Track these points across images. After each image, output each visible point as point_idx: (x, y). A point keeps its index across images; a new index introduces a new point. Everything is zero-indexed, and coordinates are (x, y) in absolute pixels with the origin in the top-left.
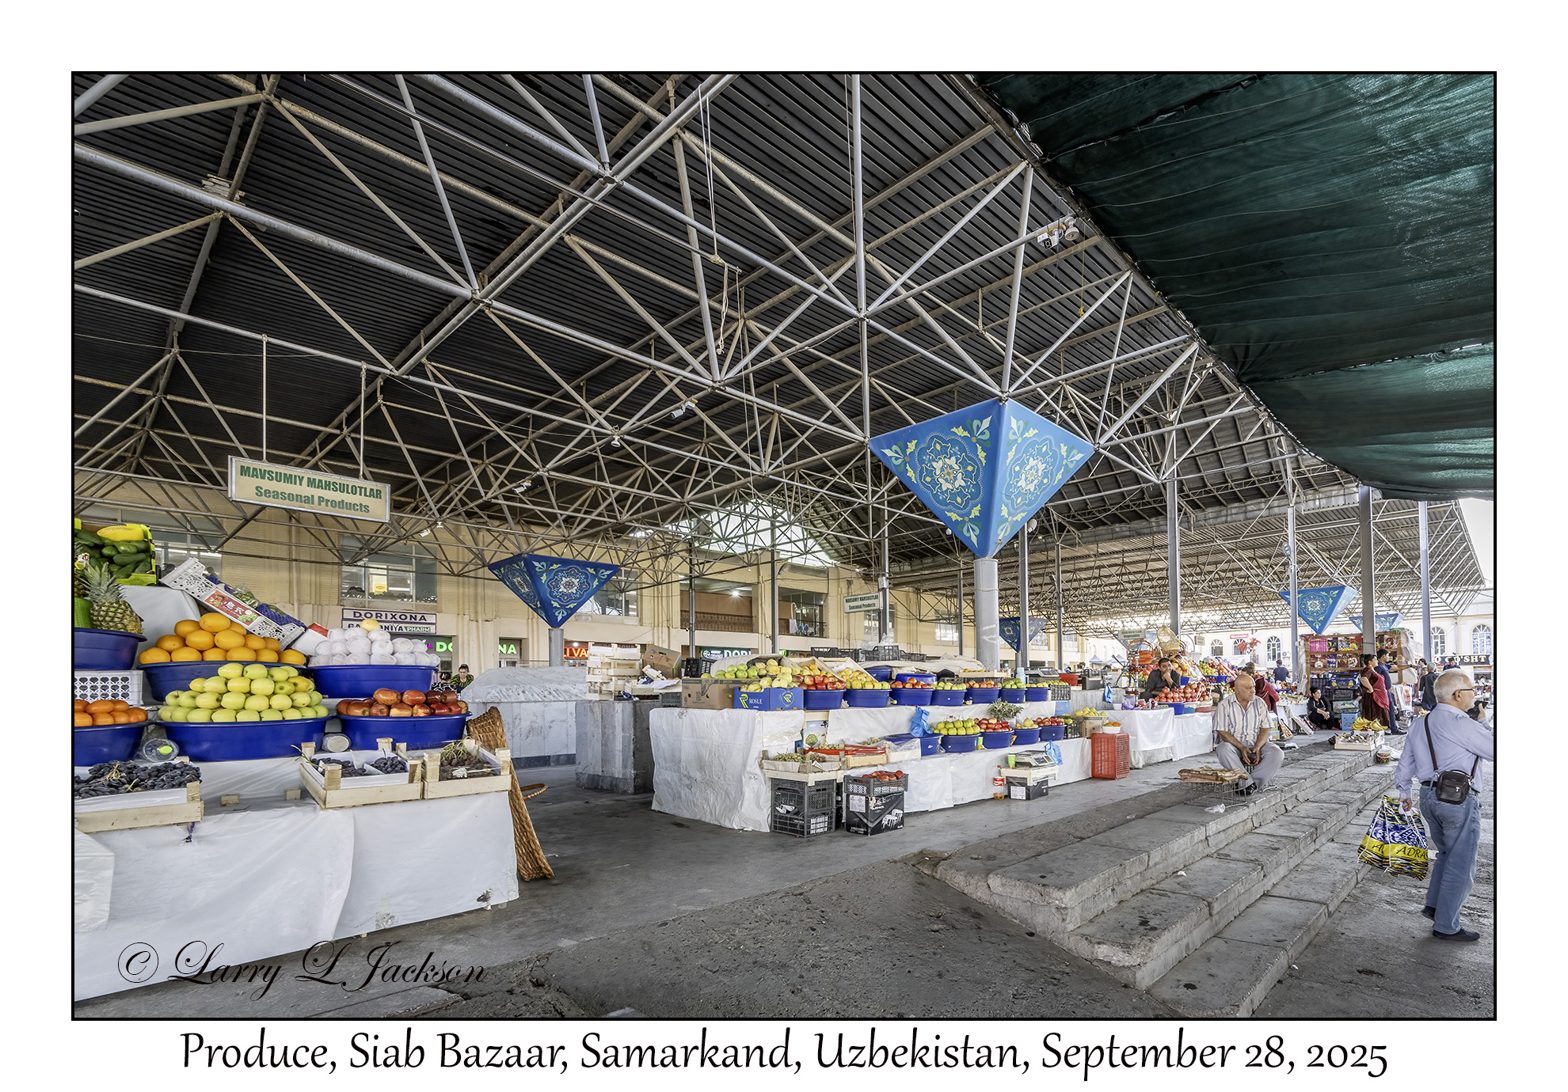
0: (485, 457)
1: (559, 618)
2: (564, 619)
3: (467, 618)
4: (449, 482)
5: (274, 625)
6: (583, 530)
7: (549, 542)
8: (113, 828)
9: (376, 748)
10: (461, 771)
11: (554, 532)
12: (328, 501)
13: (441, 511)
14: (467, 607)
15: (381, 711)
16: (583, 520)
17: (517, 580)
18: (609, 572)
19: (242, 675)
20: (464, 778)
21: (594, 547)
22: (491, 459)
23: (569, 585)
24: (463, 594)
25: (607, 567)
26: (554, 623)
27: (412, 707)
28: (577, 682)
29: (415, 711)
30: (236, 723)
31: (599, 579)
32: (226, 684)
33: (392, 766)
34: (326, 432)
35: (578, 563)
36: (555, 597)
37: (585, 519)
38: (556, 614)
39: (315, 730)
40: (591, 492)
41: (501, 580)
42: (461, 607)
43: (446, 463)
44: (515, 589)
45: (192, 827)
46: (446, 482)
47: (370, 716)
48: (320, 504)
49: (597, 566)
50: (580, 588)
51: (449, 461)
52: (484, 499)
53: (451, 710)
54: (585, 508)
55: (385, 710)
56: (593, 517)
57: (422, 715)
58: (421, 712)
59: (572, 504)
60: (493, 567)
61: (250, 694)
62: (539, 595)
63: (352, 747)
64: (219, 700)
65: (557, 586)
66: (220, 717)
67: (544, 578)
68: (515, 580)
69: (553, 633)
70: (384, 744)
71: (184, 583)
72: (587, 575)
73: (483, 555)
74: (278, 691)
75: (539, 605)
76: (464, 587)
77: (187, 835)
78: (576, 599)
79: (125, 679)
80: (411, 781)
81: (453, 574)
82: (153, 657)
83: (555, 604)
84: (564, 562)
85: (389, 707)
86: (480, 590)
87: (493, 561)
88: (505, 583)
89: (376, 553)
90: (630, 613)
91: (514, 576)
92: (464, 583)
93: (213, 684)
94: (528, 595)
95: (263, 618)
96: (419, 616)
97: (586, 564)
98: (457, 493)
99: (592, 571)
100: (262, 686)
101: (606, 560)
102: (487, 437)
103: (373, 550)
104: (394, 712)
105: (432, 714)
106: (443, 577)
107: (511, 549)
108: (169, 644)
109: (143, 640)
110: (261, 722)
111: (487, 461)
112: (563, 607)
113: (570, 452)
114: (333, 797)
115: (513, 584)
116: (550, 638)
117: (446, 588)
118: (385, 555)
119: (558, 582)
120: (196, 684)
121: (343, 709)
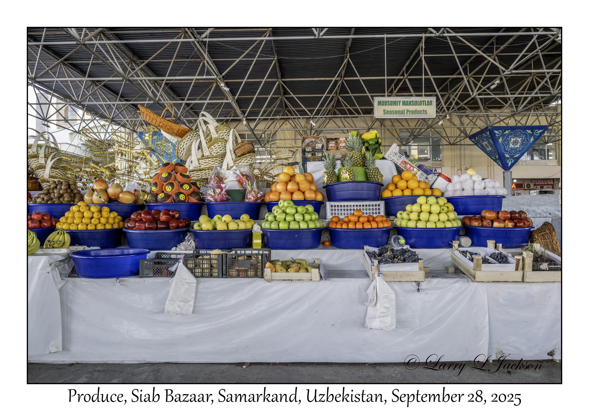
0: (468, 73)
1: (510, 164)
2: (512, 165)
3: (456, 168)
4: (449, 92)
5: (425, 175)
6: (525, 106)
7: (502, 118)
8: (394, 280)
9: (486, 246)
10: (544, 266)
11: (506, 111)
12: (410, 111)
13: (448, 109)
14: (456, 163)
15: (488, 223)
16: (526, 98)
17: (485, 143)
18: (540, 131)
19: (427, 203)
20: (546, 270)
21: (529, 116)
22: (472, 73)
23: (516, 143)
24: (454, 155)
25: (539, 127)
26: (506, 168)
27: (505, 221)
28: (540, 205)
29: (506, 224)
30: (426, 228)
31: (534, 136)
32: (421, 207)
33: (502, 259)
34: (397, 79)
35: (520, 128)
36: (507, 151)
37: (527, 97)
38: (508, 162)
39: (455, 233)
40: (529, 80)
41: (476, 144)
42: (453, 163)
43: (448, 82)
44: (483, 149)
45: (418, 283)
46: (448, 92)
47: (482, 226)
48: (407, 114)
49: (532, 128)
50: (522, 144)
51: (449, 80)
52: (472, 97)
53: (524, 224)
54: (526, 91)
55: (490, 223)
56: (533, 95)
57: (511, 226)
58: (510, 225)
59: (517, 91)
60: (471, 137)
61: (430, 213)
62: (498, 151)
63: (473, 245)
64: (419, 216)
65: (508, 144)
66: (421, 225)
67: (500, 140)
68: (484, 143)
69: (505, 174)
70: (491, 243)
71: (392, 157)
72: (526, 134)
73: (466, 131)
74: (442, 211)
75: (497, 157)
76: (454, 151)
77: (418, 288)
78: (520, 151)
79: (379, 205)
80: (517, 269)
81: (450, 144)
82: (387, 194)
83: (507, 156)
84: (512, 128)
85: (492, 221)
86: (462, 152)
87: (471, 134)
88: (478, 146)
89: (417, 137)
90: (550, 158)
91: (483, 141)
92: (454, 149)
93: (416, 207)
94: (491, 151)
95: (420, 172)
96: (434, 169)
97: (525, 128)
98: (454, 98)
99: (529, 132)
100: (435, 209)
101: (537, 124)
102: (469, 61)
103: (415, 136)
104: (496, 224)
105: (515, 226)
106: (445, 146)
107: (481, 124)
108: (392, 187)
109: (382, 185)
110: (436, 228)
111: (470, 75)
112: (512, 157)
113: (524, 56)
114: (479, 275)
115: (482, 146)
116: (504, 177)
117: (446, 153)
118: (421, 138)
119: (508, 142)
120: (408, 207)
121: (467, 222)
